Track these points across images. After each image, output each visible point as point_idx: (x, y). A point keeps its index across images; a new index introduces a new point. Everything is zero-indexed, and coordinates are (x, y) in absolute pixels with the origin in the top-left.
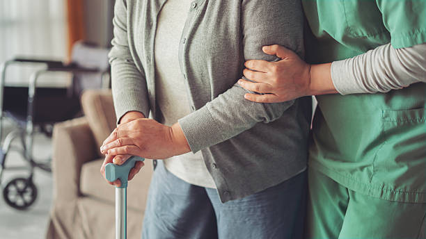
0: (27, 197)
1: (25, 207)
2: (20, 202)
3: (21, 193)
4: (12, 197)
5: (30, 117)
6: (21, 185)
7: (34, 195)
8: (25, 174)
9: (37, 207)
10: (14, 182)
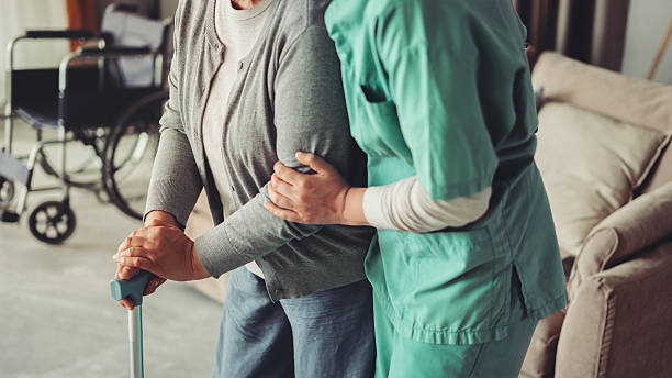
0: (62, 227)
1: (59, 240)
2: (52, 233)
3: (53, 221)
4: (41, 228)
5: (61, 121)
6: (52, 212)
7: (72, 224)
8: (58, 196)
9: (73, 239)
10: (43, 207)
